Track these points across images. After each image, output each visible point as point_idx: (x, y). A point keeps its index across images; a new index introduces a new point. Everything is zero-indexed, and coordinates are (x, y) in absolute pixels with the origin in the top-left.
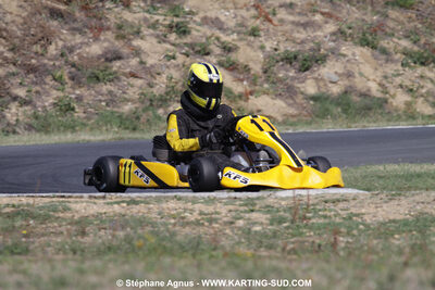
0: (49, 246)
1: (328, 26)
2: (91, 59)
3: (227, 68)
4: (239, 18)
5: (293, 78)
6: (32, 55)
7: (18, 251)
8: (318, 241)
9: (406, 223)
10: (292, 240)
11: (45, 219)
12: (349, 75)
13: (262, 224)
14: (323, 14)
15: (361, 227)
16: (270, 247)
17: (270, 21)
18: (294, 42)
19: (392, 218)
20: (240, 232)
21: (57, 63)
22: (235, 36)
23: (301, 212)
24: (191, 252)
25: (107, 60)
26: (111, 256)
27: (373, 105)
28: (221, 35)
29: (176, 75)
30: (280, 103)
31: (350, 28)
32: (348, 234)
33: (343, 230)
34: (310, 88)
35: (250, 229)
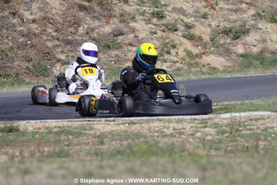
0: (81, 151)
1: (250, 11)
2: (105, 35)
3: (188, 39)
4: (195, 7)
5: (229, 44)
6: (69, 34)
7: (63, 155)
8: (246, 145)
10: (231, 144)
11: (79, 135)
12: (264, 41)
13: (212, 135)
14: (246, 3)
15: (273, 135)
16: (217, 149)
17: (214, 9)
18: (229, 21)
20: (198, 140)
21: (84, 38)
22: (193, 19)
23: (236, 127)
24: (168, 154)
25: (114, 35)
26: (119, 157)
28: (184, 18)
29: (157, 43)
30: (221, 59)
31: (264, 12)
32: (265, 140)
33: (262, 137)
34: (240, 49)
35: (204, 138)
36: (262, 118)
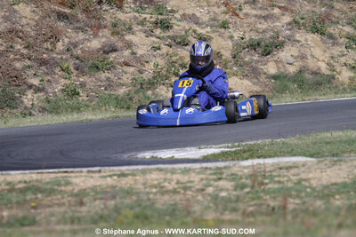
0: (53, 215)
1: (285, 17)
2: (91, 53)
4: (212, 13)
5: (257, 62)
6: (44, 51)
8: (272, 204)
9: (345, 185)
10: (252, 203)
11: (51, 192)
12: (303, 57)
13: (227, 190)
14: (280, 7)
15: (308, 190)
16: (234, 210)
17: (238, 15)
18: (257, 31)
19: (333, 181)
20: (209, 198)
21: (64, 57)
22: (209, 29)
23: (260, 179)
25: (104, 52)
27: (323, 81)
28: (197, 28)
29: (161, 62)
30: (246, 82)
31: (302, 19)
32: (298, 196)
33: (294, 193)
34: (272, 69)
35: (217, 195)
36: (295, 166)
